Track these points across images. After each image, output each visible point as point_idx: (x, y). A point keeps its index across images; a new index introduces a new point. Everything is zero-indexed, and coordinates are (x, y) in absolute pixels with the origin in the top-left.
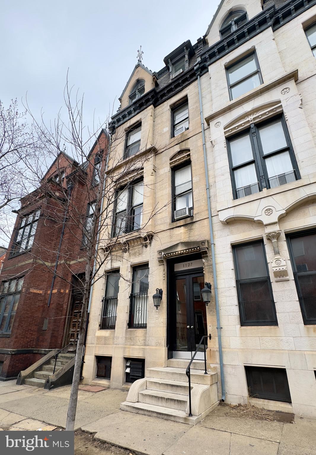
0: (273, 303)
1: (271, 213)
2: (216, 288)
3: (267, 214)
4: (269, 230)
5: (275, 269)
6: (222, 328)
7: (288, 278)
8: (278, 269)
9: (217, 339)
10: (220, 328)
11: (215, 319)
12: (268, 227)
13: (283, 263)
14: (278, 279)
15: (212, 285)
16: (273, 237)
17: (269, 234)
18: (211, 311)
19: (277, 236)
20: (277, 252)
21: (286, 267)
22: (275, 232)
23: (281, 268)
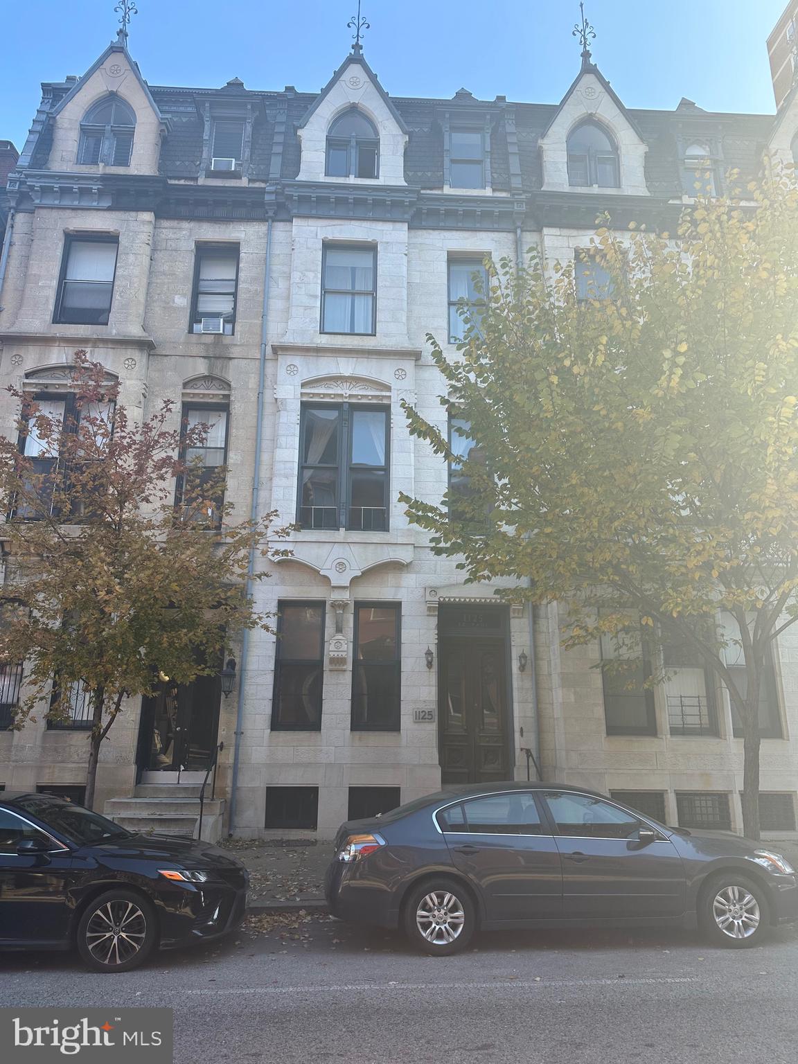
0: (322, 700)
1: (343, 569)
2: (242, 670)
3: (338, 569)
4: (336, 596)
5: (332, 654)
6: (242, 733)
7: (345, 667)
8: (336, 654)
9: (232, 750)
10: (239, 733)
11: (234, 719)
12: (336, 591)
13: (344, 647)
14: (334, 667)
15: (237, 663)
16: (339, 606)
17: (334, 601)
18: (229, 706)
19: (344, 606)
20: (339, 630)
21: (346, 653)
22: (343, 601)
23: (340, 654)
